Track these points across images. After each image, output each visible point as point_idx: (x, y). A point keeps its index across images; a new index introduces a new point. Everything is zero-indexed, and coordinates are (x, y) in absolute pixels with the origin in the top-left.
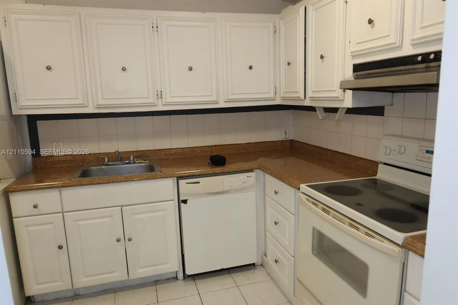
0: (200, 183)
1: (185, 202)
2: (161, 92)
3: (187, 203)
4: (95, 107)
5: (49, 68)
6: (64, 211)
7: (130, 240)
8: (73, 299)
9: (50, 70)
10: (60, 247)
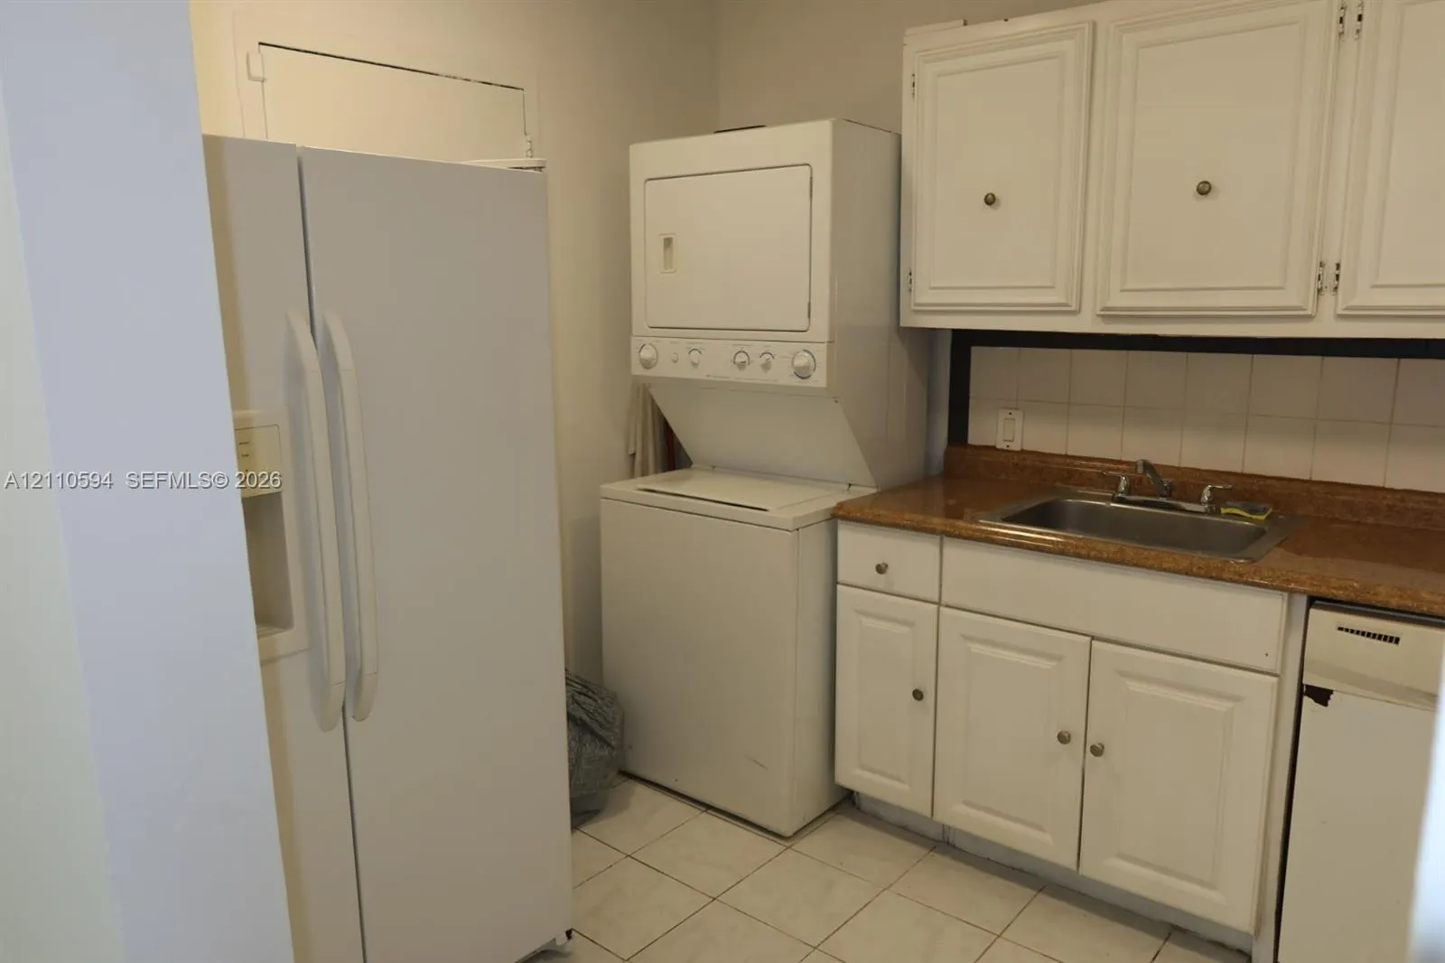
0: (1400, 642)
1: (1322, 696)
2: (1338, 266)
3: (1329, 702)
4: (1098, 315)
5: (990, 201)
6: (945, 599)
7: (1097, 751)
8: (935, 847)
9: (995, 204)
10: (918, 695)
